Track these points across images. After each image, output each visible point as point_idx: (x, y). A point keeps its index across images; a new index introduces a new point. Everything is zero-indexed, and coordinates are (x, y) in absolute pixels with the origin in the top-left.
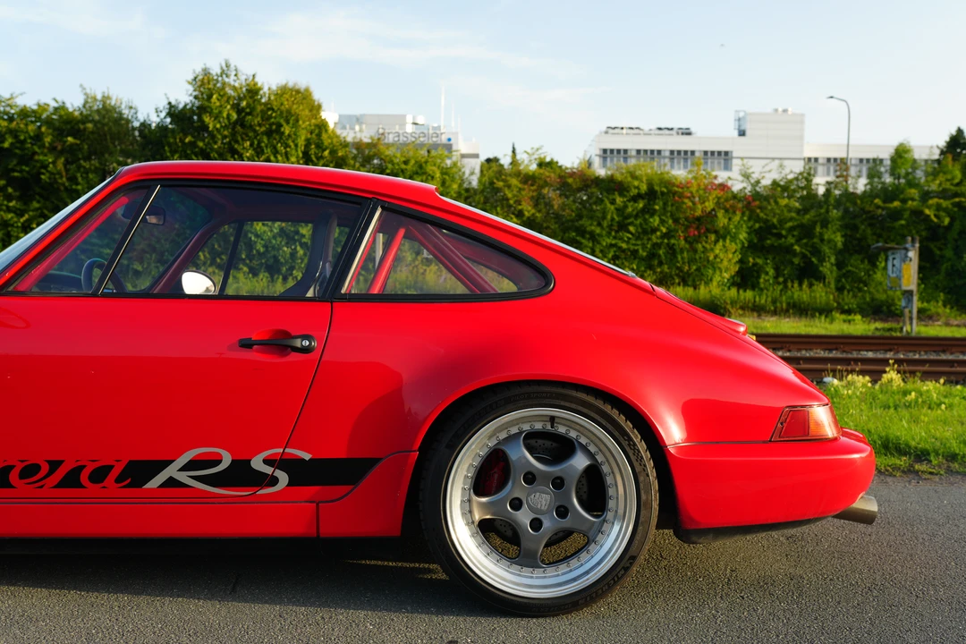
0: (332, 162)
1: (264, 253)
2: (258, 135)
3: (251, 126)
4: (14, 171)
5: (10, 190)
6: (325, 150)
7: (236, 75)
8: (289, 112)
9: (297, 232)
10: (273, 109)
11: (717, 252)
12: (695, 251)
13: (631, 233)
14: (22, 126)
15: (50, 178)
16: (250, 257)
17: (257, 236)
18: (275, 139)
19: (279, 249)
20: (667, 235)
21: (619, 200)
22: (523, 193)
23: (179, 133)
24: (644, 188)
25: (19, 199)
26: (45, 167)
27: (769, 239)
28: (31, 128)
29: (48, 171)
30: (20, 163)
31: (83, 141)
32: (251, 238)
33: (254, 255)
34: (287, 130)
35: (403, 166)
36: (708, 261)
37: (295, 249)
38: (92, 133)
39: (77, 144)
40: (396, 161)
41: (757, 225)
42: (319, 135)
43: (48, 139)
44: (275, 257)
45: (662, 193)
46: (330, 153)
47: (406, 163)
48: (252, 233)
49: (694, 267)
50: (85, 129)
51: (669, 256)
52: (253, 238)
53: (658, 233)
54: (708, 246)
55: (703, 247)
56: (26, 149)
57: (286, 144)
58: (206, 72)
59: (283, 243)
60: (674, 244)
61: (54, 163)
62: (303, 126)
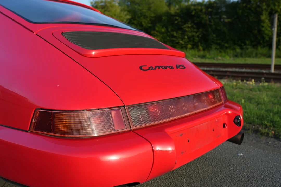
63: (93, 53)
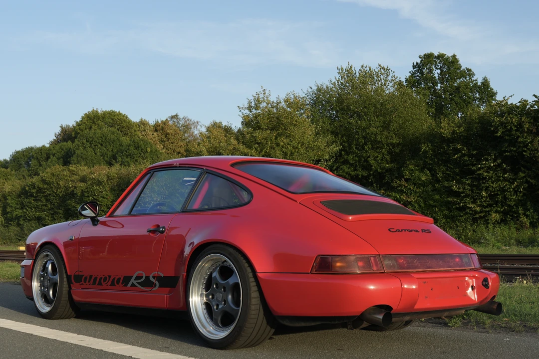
4: (505, 151)
5: (505, 166)
14: (509, 119)
15: (530, 154)
25: (511, 171)
26: (526, 146)
28: (515, 120)
29: (528, 149)
30: (509, 146)
43: (526, 126)
56: (512, 135)
63: (350, 218)
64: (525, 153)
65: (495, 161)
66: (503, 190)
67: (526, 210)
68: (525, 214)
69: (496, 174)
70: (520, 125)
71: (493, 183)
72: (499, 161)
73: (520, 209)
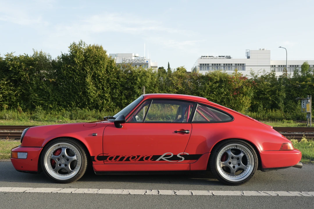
0: (115, 73)
1: (93, 102)
2: (91, 64)
3: (89, 61)
4: (12, 77)
5: (11, 83)
6: (113, 68)
7: (84, 45)
8: (101, 56)
9: (104, 96)
10: (96, 56)
11: (244, 100)
12: (236, 100)
13: (215, 94)
14: (15, 63)
15: (24, 79)
16: (89, 104)
17: (91, 97)
18: (97, 65)
19: (98, 101)
20: (227, 95)
21: (210, 83)
22: (178, 81)
23: (66, 64)
24: (218, 79)
25: (14, 86)
26: (23, 76)
27: (261, 95)
28: (18, 63)
29: (23, 77)
30: (14, 75)
31: (35, 67)
32: (89, 98)
33: (90, 103)
34: (101, 62)
35: (139, 73)
36: (241, 103)
37: (103, 101)
38: (38, 64)
39: (32, 68)
40: (136, 71)
41: (257, 91)
42: (111, 64)
43: (23, 67)
44: (97, 104)
45: (225, 81)
46: (115, 70)
47: (139, 72)
48: (89, 96)
49: (236, 105)
50: (35, 63)
51: (227, 101)
52: (90, 98)
53: (224, 94)
54: (240, 98)
55: (239, 98)
56: (17, 70)
57: (100, 67)
58: (74, 44)
59: (100, 99)
60: (229, 98)
61: (25, 74)
62: (106, 61)
64: (22, 79)
65: (7, 81)
66: (10, 94)
67: (20, 104)
68: (20, 105)
69: (7, 87)
70: (20, 67)
71: (5, 91)
72: (9, 81)
73: (18, 103)
